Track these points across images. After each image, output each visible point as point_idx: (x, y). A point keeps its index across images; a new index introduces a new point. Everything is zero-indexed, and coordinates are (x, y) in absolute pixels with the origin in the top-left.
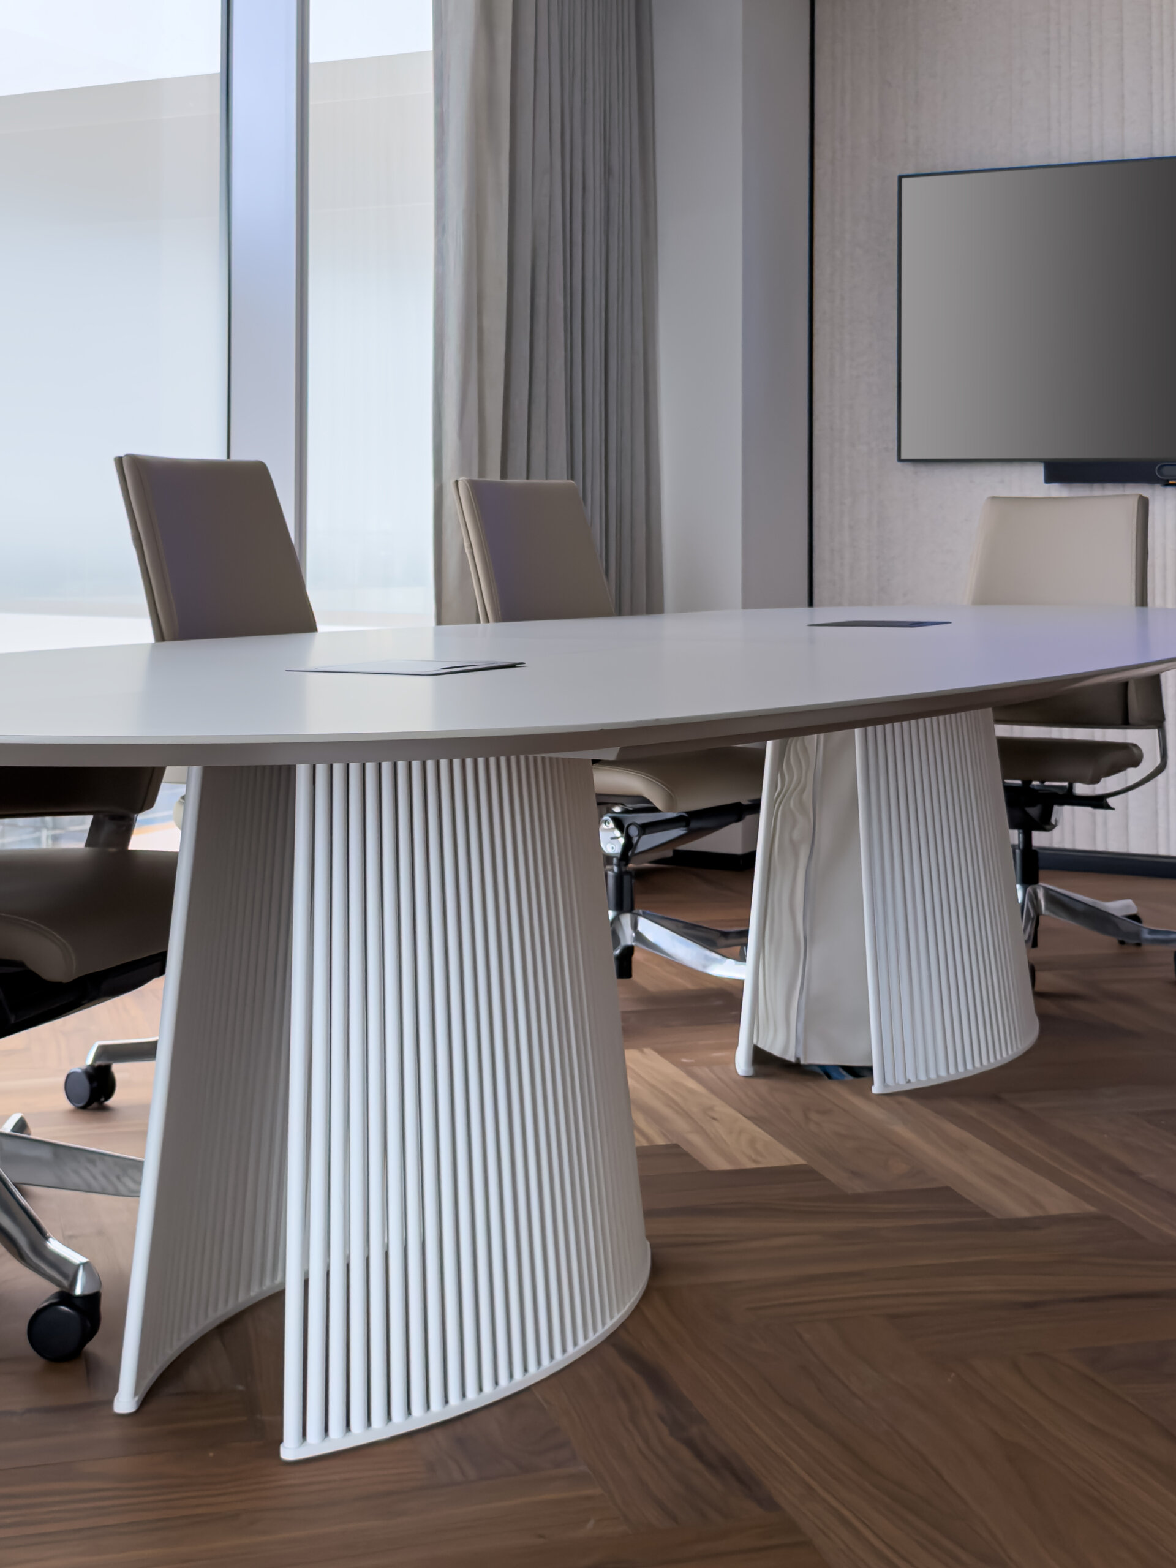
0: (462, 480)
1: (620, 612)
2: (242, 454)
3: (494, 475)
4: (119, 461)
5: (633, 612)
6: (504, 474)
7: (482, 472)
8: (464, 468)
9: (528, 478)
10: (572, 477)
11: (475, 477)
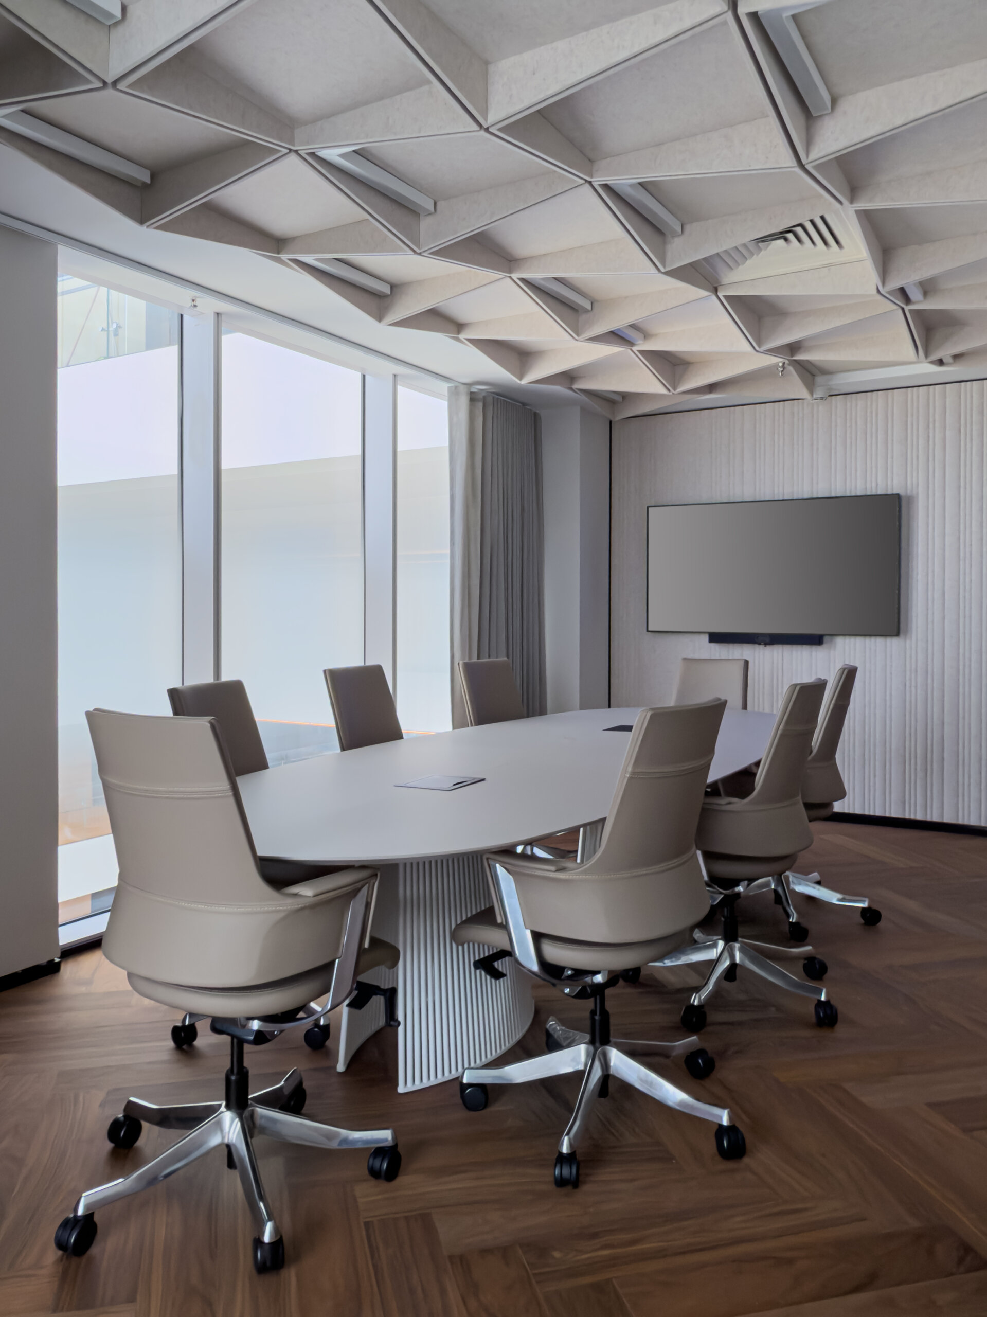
0: (461, 662)
1: (528, 716)
2: (370, 663)
3: (475, 660)
4: (325, 671)
5: (533, 716)
6: (479, 657)
7: (470, 658)
8: (463, 657)
9: (489, 657)
10: (508, 657)
11: (467, 661)
